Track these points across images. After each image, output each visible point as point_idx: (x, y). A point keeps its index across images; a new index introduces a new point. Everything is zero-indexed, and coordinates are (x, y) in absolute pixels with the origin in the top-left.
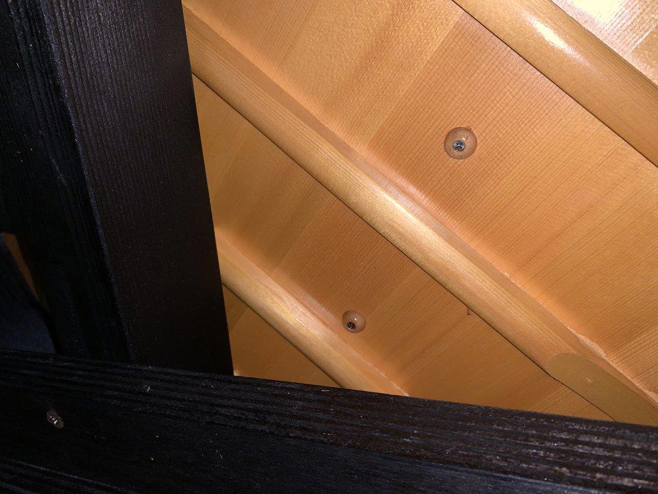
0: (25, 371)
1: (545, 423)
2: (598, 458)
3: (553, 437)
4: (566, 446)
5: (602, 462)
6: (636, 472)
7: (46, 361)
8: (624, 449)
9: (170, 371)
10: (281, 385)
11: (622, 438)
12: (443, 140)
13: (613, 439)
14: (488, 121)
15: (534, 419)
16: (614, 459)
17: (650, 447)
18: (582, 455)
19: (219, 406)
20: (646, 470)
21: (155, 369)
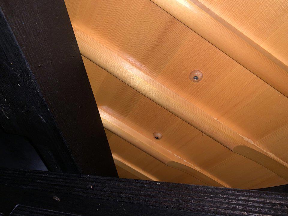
0: (38, 181)
1: (237, 193)
2: (256, 207)
3: (241, 199)
4: (245, 203)
5: (257, 209)
6: (268, 212)
7: (45, 175)
8: (264, 203)
9: (97, 177)
10: (141, 182)
11: (263, 198)
12: (189, 75)
13: (260, 199)
14: (207, 68)
15: (234, 192)
16: (261, 207)
17: (272, 201)
18: (251, 206)
19: (121, 193)
20: (271, 211)
21: (91, 176)
